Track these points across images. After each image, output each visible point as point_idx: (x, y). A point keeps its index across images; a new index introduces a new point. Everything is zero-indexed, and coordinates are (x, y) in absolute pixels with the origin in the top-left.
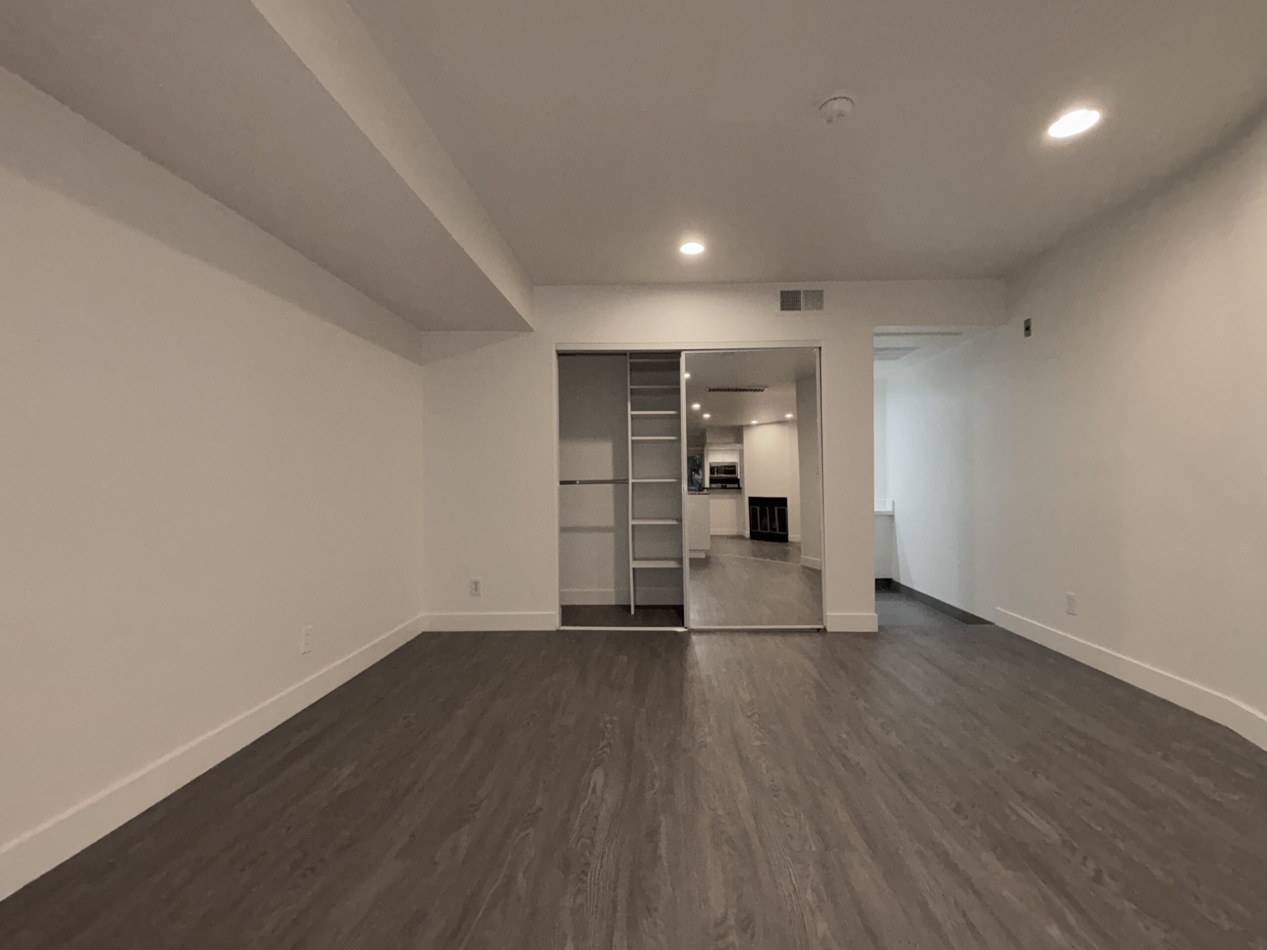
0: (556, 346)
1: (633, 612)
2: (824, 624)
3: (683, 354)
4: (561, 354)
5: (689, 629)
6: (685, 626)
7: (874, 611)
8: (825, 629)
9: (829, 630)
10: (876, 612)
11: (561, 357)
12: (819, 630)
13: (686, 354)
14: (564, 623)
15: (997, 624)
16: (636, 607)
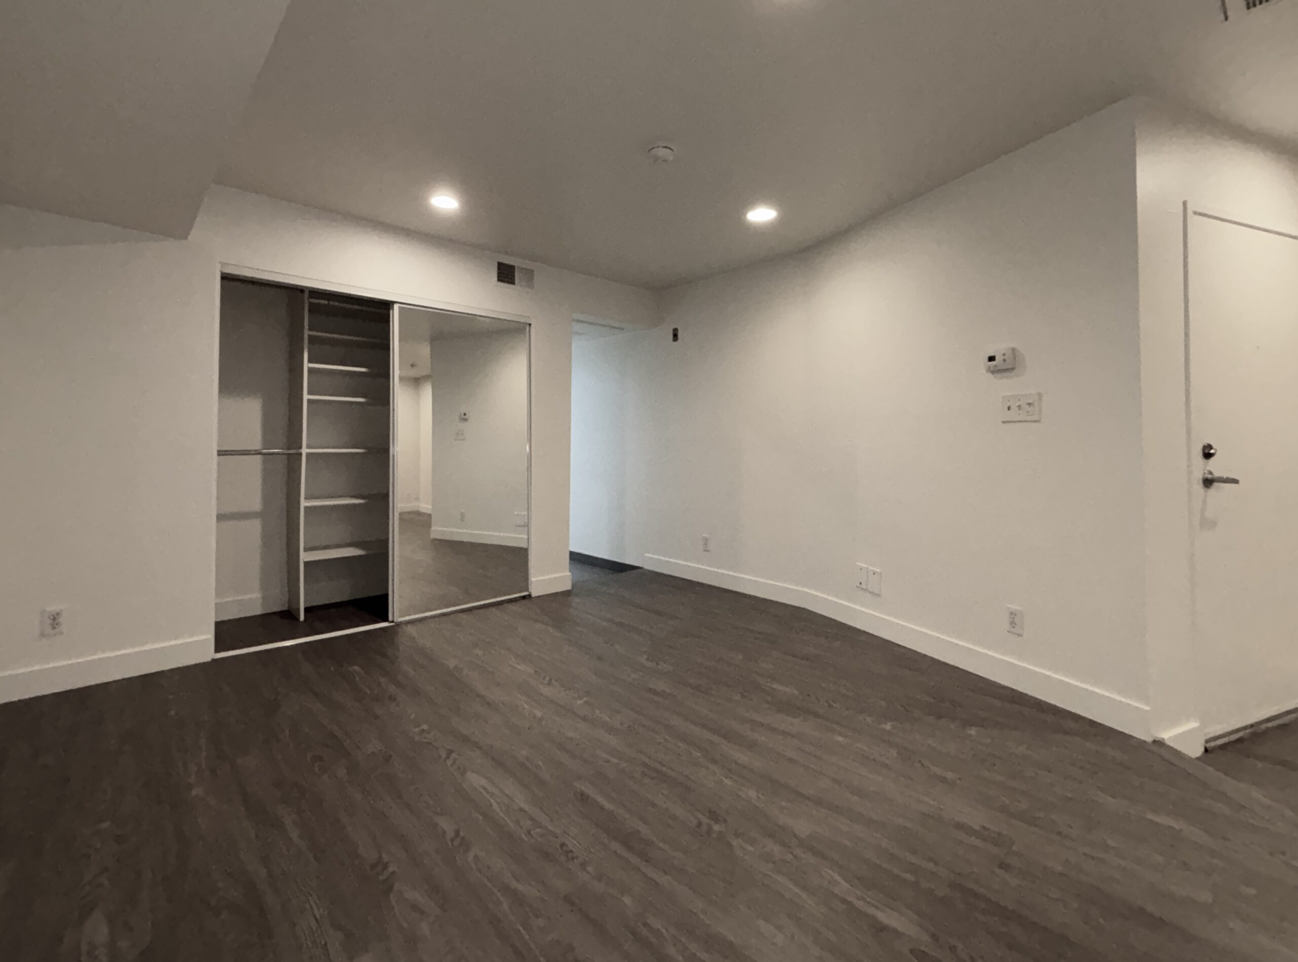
0: (222, 267)
1: (302, 618)
2: (530, 590)
3: (396, 307)
4: (226, 278)
5: (396, 622)
6: (390, 619)
7: (568, 571)
8: (530, 596)
9: (534, 594)
10: (570, 572)
11: (224, 281)
12: (524, 597)
13: (400, 308)
14: (217, 650)
15: (646, 567)
16: (307, 610)
